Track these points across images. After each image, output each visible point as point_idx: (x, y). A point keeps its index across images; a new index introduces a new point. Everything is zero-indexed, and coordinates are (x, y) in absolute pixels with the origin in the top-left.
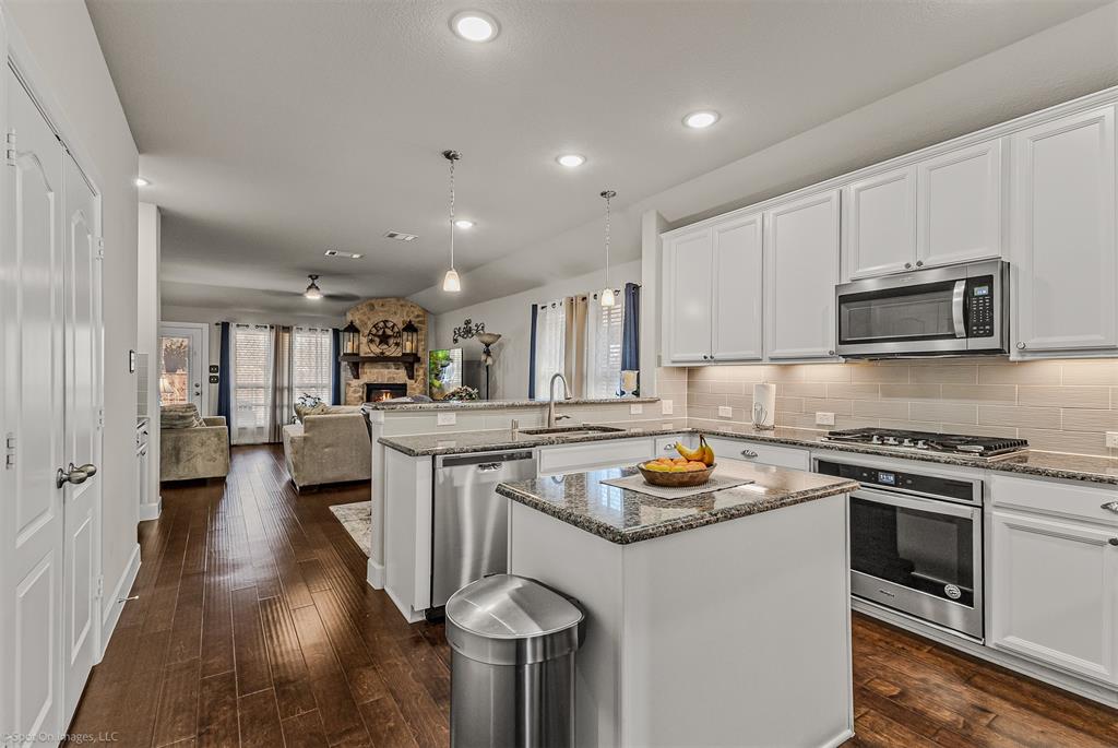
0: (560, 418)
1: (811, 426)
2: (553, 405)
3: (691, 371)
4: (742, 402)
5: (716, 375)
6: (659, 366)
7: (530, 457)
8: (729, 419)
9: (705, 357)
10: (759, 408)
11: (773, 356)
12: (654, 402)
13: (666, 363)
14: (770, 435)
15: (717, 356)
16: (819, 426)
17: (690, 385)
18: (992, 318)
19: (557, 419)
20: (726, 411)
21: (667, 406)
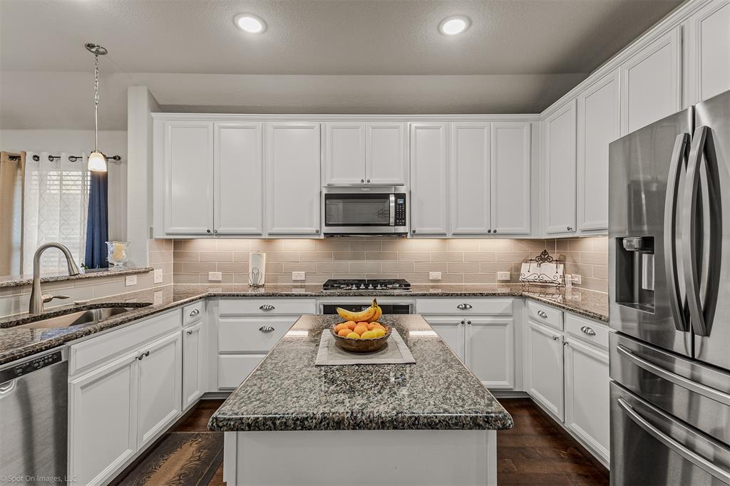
0: (50, 300)
1: (289, 282)
2: (38, 285)
3: (178, 244)
4: (234, 267)
5: (205, 247)
6: (151, 237)
7: (59, 358)
8: (219, 282)
9: (208, 231)
10: (256, 272)
11: (271, 232)
12: (146, 272)
13: (159, 234)
14: (262, 291)
15: (220, 230)
16: (295, 281)
17: (175, 255)
18: (405, 216)
19: (46, 301)
20: (218, 275)
21: (158, 275)
